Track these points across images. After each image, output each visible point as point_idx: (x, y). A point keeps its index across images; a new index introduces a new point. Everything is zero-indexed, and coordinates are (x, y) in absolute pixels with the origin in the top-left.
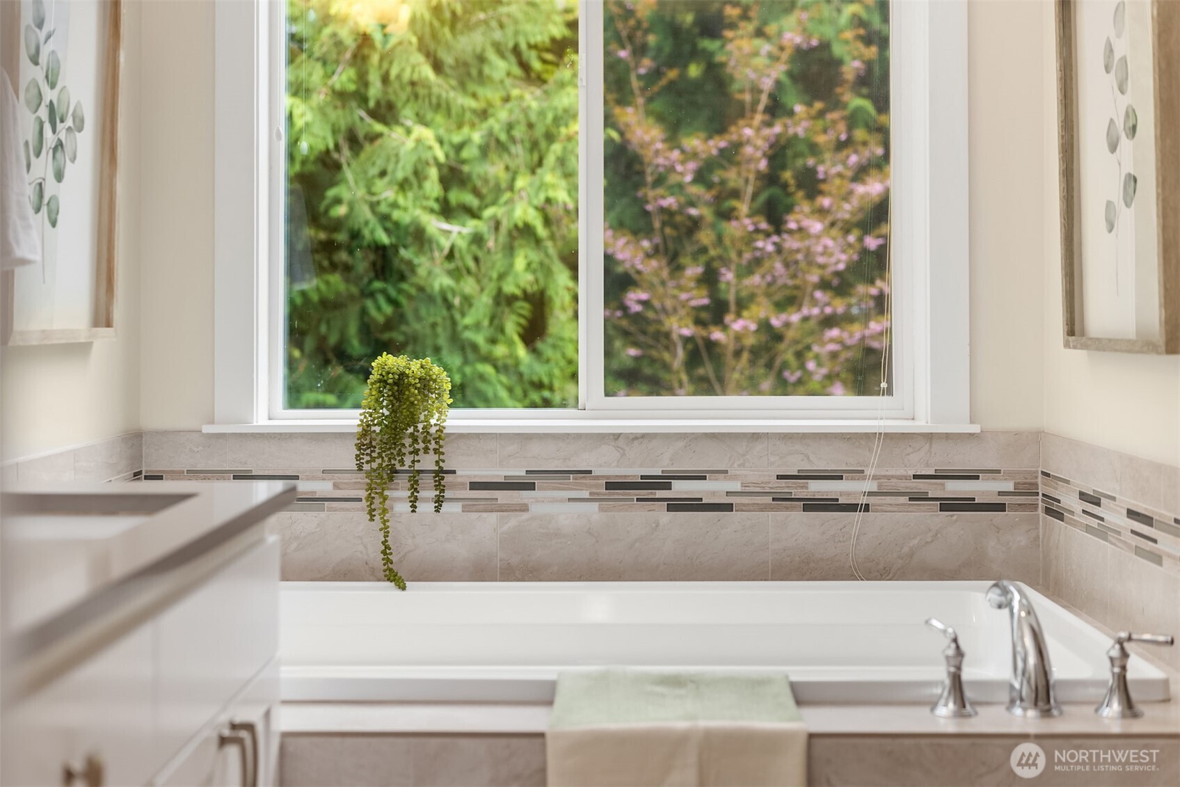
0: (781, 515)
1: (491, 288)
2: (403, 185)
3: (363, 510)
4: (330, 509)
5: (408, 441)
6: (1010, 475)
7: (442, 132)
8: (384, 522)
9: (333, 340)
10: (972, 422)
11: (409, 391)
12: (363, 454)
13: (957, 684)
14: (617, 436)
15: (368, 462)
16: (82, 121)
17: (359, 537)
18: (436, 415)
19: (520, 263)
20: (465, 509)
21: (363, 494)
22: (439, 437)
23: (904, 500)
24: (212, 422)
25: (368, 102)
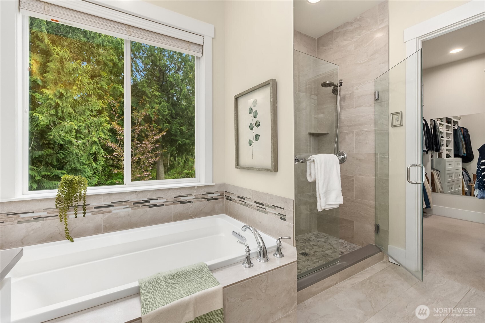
0: (175, 205)
1: (88, 153)
2: (67, 133)
3: (58, 218)
4: (46, 220)
5: (74, 199)
6: (219, 192)
7: (76, 123)
8: (66, 222)
10: (213, 183)
11: (75, 185)
12: (58, 203)
14: (136, 192)
15: (60, 206)
17: (57, 226)
18: (83, 191)
19: (94, 148)
20: (93, 214)
21: (58, 214)
22: (85, 197)
23: (200, 199)
25: (58, 116)
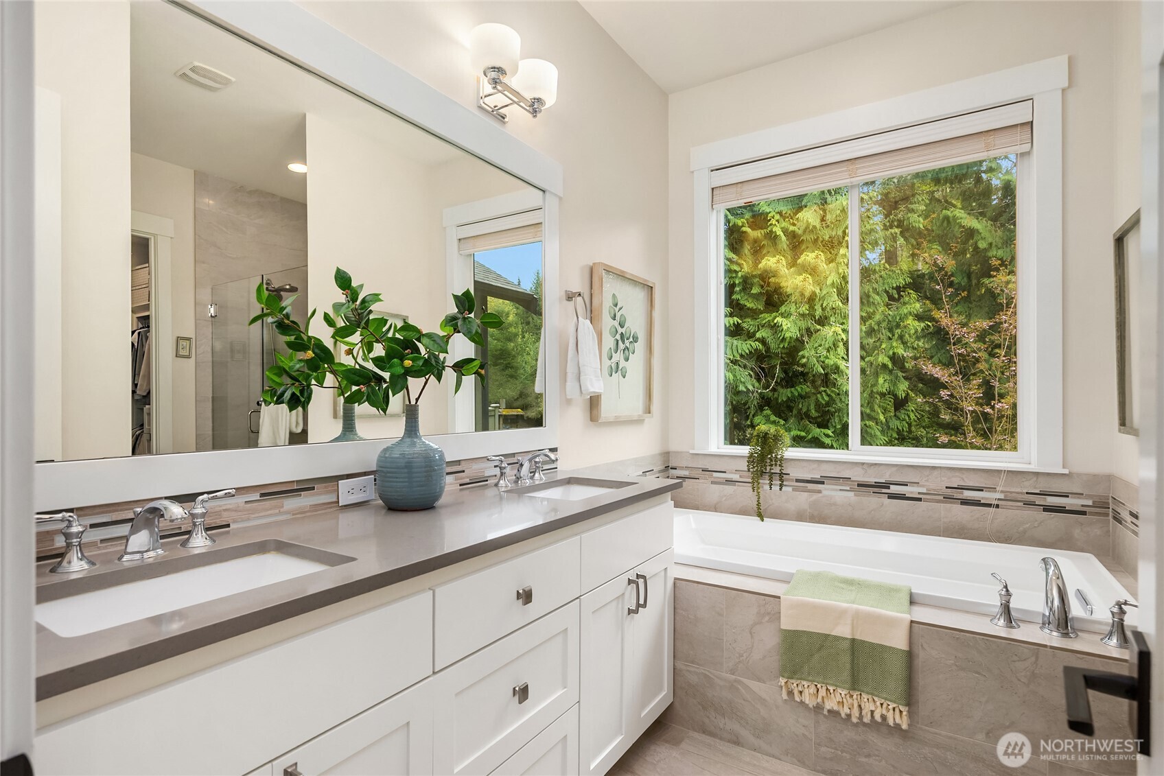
0: (948, 505)
2: (829, 350)
3: (750, 486)
4: (738, 486)
5: (768, 461)
6: (1090, 497)
8: (759, 493)
9: (804, 410)
10: (1064, 467)
11: (770, 440)
12: (750, 465)
13: (1006, 610)
14: (863, 464)
15: (752, 468)
16: (637, 338)
17: (748, 497)
18: (782, 451)
19: (881, 380)
20: (793, 490)
21: (750, 480)
22: (782, 460)
23: (1020, 504)
24: (694, 449)
25: (815, 318)
